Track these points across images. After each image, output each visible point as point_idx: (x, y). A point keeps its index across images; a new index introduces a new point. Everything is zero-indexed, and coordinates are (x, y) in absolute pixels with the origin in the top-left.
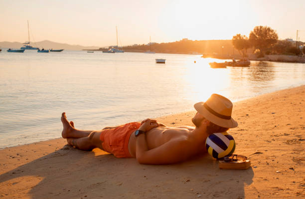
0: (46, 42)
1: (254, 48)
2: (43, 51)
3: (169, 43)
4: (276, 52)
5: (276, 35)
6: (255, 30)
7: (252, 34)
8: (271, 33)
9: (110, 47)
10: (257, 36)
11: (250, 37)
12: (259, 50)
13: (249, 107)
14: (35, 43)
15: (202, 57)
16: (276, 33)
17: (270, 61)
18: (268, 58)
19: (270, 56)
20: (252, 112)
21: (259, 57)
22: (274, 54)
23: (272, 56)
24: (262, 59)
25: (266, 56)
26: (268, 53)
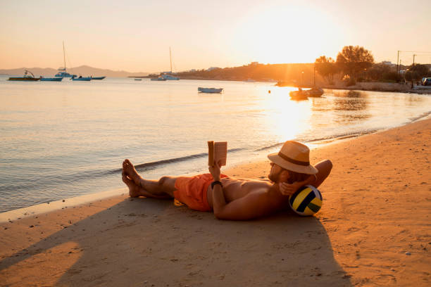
0: (84, 67)
1: (342, 73)
2: (81, 78)
3: (235, 68)
4: (370, 79)
5: (371, 57)
6: (344, 51)
7: (340, 57)
8: (364, 55)
9: (162, 74)
10: (347, 59)
11: (338, 59)
12: (349, 77)
13: (355, 154)
14: (72, 69)
15: (276, 85)
16: (371, 54)
17: (363, 90)
18: (360, 86)
19: (363, 84)
20: (362, 162)
21: (349, 85)
22: (368, 81)
23: (366, 83)
24: (353, 87)
25: (358, 83)
26: (360, 80)
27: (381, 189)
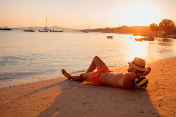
0: (55, 27)
1: (161, 31)
2: (54, 31)
3: (116, 28)
4: (174, 33)
5: (174, 24)
6: (162, 21)
7: (161, 24)
8: (171, 23)
9: (86, 30)
10: (164, 25)
11: (159, 25)
12: (164, 32)
13: (164, 65)
14: (50, 27)
15: (133, 35)
16: (174, 23)
17: (170, 38)
18: (169, 36)
19: (170, 35)
20: (167, 68)
21: (164, 36)
22: (173, 34)
23: (172, 35)
24: (166, 36)
25: (168, 35)
26: (169, 34)
27: (173, 79)
